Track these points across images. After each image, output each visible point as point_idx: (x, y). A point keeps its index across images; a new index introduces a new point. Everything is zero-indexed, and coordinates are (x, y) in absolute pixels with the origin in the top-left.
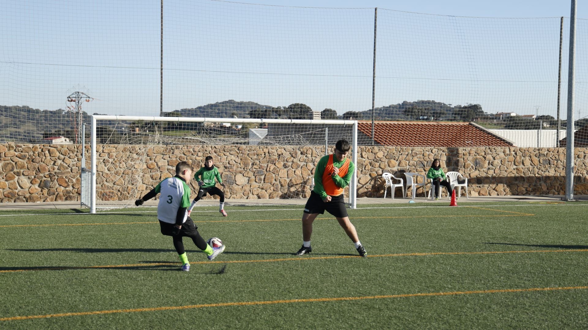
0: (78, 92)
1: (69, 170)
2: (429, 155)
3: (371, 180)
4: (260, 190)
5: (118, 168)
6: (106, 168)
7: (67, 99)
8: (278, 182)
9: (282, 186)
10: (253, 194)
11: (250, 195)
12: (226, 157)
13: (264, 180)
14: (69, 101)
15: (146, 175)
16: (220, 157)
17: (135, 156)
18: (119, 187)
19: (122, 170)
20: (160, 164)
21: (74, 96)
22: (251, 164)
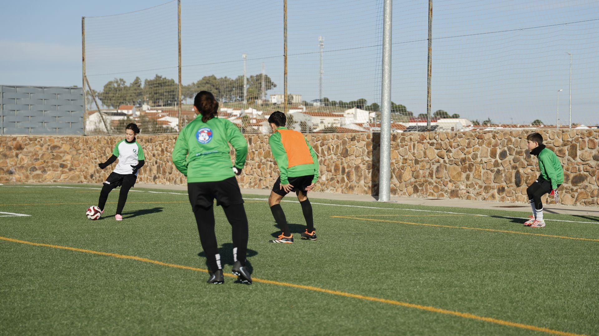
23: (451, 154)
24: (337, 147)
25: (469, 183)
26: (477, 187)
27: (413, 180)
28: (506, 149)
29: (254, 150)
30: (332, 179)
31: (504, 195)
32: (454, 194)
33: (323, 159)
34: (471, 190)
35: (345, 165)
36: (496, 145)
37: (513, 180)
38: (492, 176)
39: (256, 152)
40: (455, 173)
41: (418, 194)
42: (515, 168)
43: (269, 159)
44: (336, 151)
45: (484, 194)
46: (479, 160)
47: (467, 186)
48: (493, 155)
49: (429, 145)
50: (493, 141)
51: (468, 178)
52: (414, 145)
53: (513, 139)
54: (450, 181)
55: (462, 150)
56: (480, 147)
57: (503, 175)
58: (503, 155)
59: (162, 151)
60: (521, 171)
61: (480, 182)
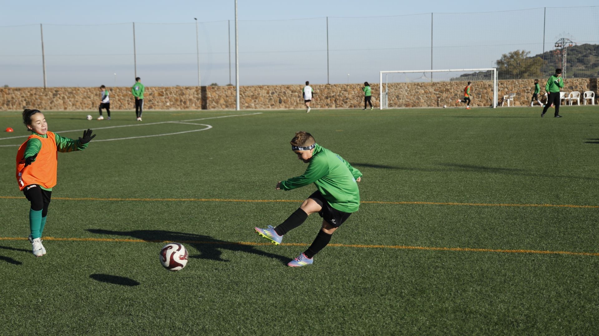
0: (564, 39)
1: (391, 94)
2: (576, 83)
3: (540, 96)
4: (479, 102)
5: (412, 93)
6: (407, 93)
7: (554, 45)
8: (488, 98)
9: (490, 100)
10: (475, 104)
11: (474, 104)
12: (461, 87)
13: (481, 98)
14: (555, 46)
15: (424, 96)
16: (458, 87)
17: (419, 87)
18: (412, 101)
19: (413, 94)
20: (430, 91)
21: (560, 42)
22: (474, 90)
23: (246, 94)
24: (177, 92)
25: (256, 103)
26: (260, 104)
27: (225, 103)
28: (274, 91)
29: (114, 93)
30: (173, 104)
31: (274, 106)
32: (248, 107)
33: (167, 97)
34: (257, 106)
35: (182, 99)
36: (269, 90)
37: (278, 101)
38: (267, 100)
39: (116, 95)
40: (248, 100)
41: (229, 108)
42: (278, 97)
43: (127, 97)
44: (176, 93)
45: (264, 107)
46: (261, 95)
47: (255, 104)
48: (268, 93)
49: (233, 91)
50: (268, 89)
51: (255, 101)
52: (225, 91)
53: (277, 88)
54: (246, 103)
55: (252, 92)
56: (261, 91)
57: (273, 100)
58: (273, 93)
59: (31, 95)
60: (282, 98)
61: (261, 103)
